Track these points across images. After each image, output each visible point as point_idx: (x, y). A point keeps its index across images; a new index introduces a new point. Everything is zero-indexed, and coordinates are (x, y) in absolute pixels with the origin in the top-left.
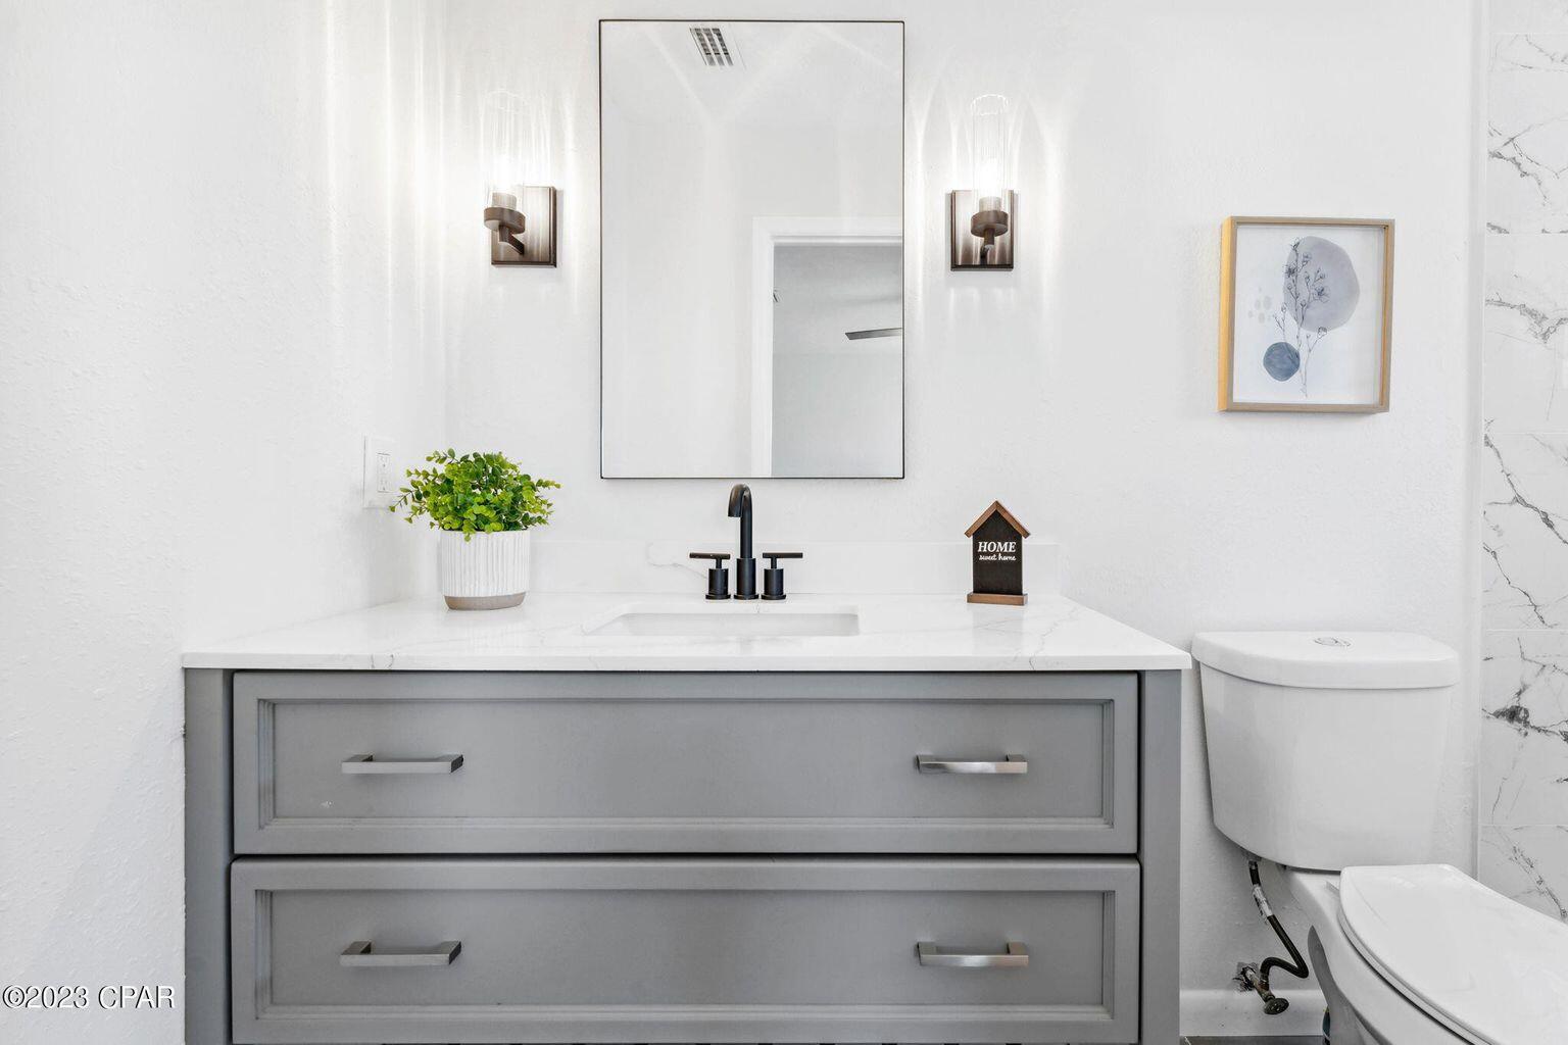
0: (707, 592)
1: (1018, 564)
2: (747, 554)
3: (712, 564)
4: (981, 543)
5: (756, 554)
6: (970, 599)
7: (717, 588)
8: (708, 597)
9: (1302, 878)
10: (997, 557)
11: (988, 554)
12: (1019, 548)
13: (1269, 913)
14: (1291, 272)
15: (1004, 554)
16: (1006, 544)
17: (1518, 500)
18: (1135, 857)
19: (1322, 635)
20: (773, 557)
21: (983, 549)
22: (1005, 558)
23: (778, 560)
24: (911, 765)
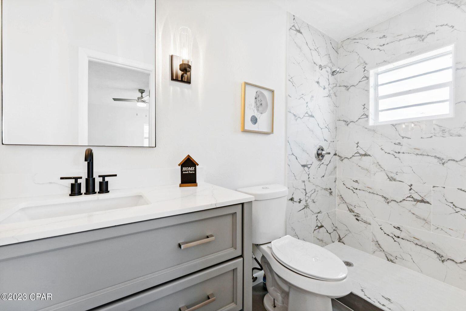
0: (70, 193)
1: (195, 174)
2: (91, 176)
3: (73, 181)
4: (183, 168)
5: (95, 175)
6: (180, 186)
7: (75, 190)
8: (70, 195)
9: (262, 247)
10: (189, 172)
11: (186, 171)
12: (195, 169)
13: (254, 257)
14: (256, 98)
15: (191, 171)
16: (191, 168)
17: (293, 154)
18: (242, 256)
19: (264, 186)
20: (104, 177)
21: (184, 170)
22: (191, 172)
23: (105, 177)
24: (177, 246)
